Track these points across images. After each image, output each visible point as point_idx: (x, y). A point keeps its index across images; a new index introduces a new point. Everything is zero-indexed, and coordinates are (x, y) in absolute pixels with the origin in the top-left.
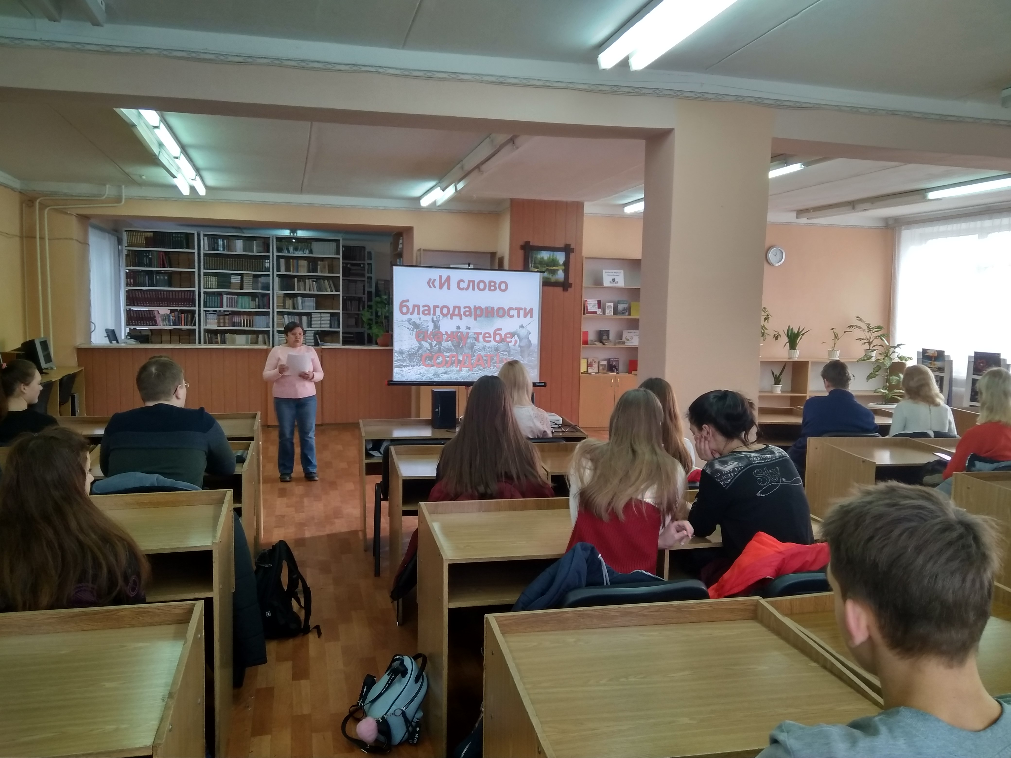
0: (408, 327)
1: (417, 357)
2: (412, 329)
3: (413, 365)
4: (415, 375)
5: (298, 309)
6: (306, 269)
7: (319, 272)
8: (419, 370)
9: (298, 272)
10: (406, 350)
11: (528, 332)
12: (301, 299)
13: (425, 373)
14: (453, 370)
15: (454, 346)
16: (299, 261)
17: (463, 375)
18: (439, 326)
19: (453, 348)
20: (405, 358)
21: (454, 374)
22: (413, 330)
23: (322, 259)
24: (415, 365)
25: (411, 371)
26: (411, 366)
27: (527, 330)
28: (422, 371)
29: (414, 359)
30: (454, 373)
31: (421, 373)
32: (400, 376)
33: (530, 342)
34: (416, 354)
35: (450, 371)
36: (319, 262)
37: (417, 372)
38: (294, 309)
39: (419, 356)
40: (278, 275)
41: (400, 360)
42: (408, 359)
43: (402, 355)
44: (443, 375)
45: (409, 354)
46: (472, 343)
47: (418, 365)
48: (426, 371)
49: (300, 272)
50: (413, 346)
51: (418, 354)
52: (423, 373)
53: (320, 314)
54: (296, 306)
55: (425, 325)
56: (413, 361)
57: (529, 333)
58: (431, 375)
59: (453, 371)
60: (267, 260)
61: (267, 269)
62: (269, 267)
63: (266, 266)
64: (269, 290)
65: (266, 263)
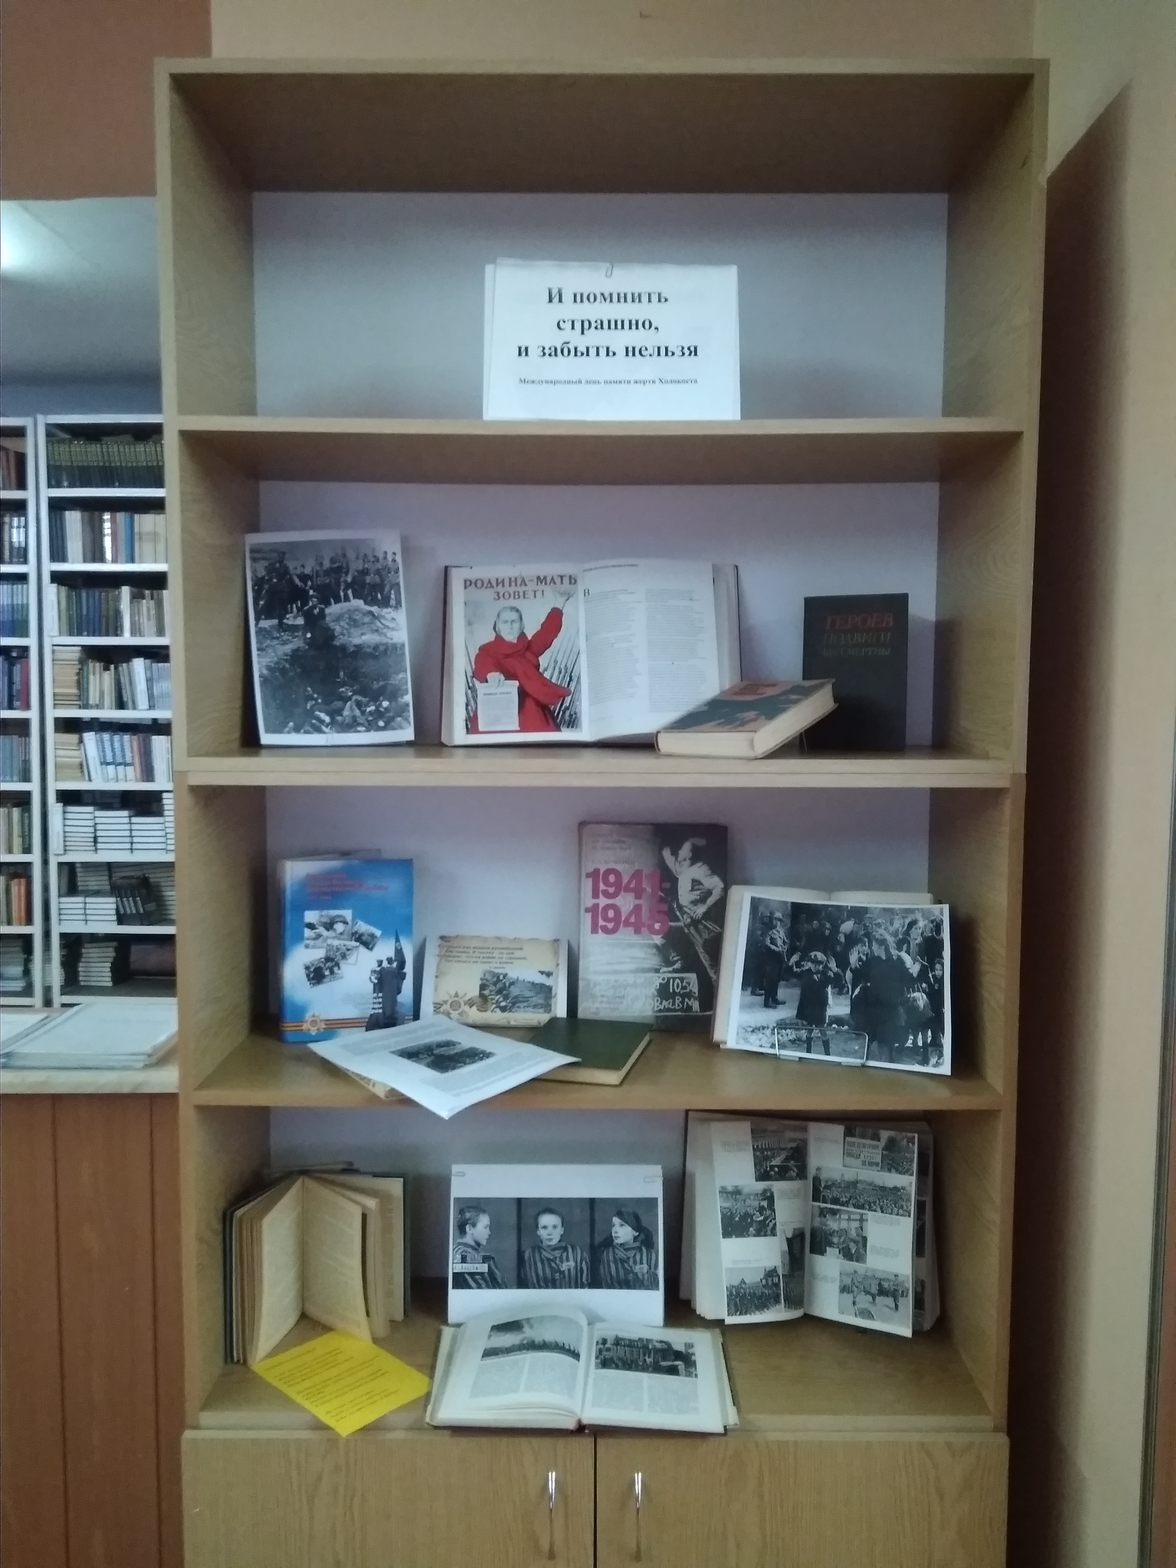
40: (58, 578)
60: (16, 520)
61: (15, 552)
62: (23, 545)
63: (11, 543)
64: (25, 634)
65: (15, 531)
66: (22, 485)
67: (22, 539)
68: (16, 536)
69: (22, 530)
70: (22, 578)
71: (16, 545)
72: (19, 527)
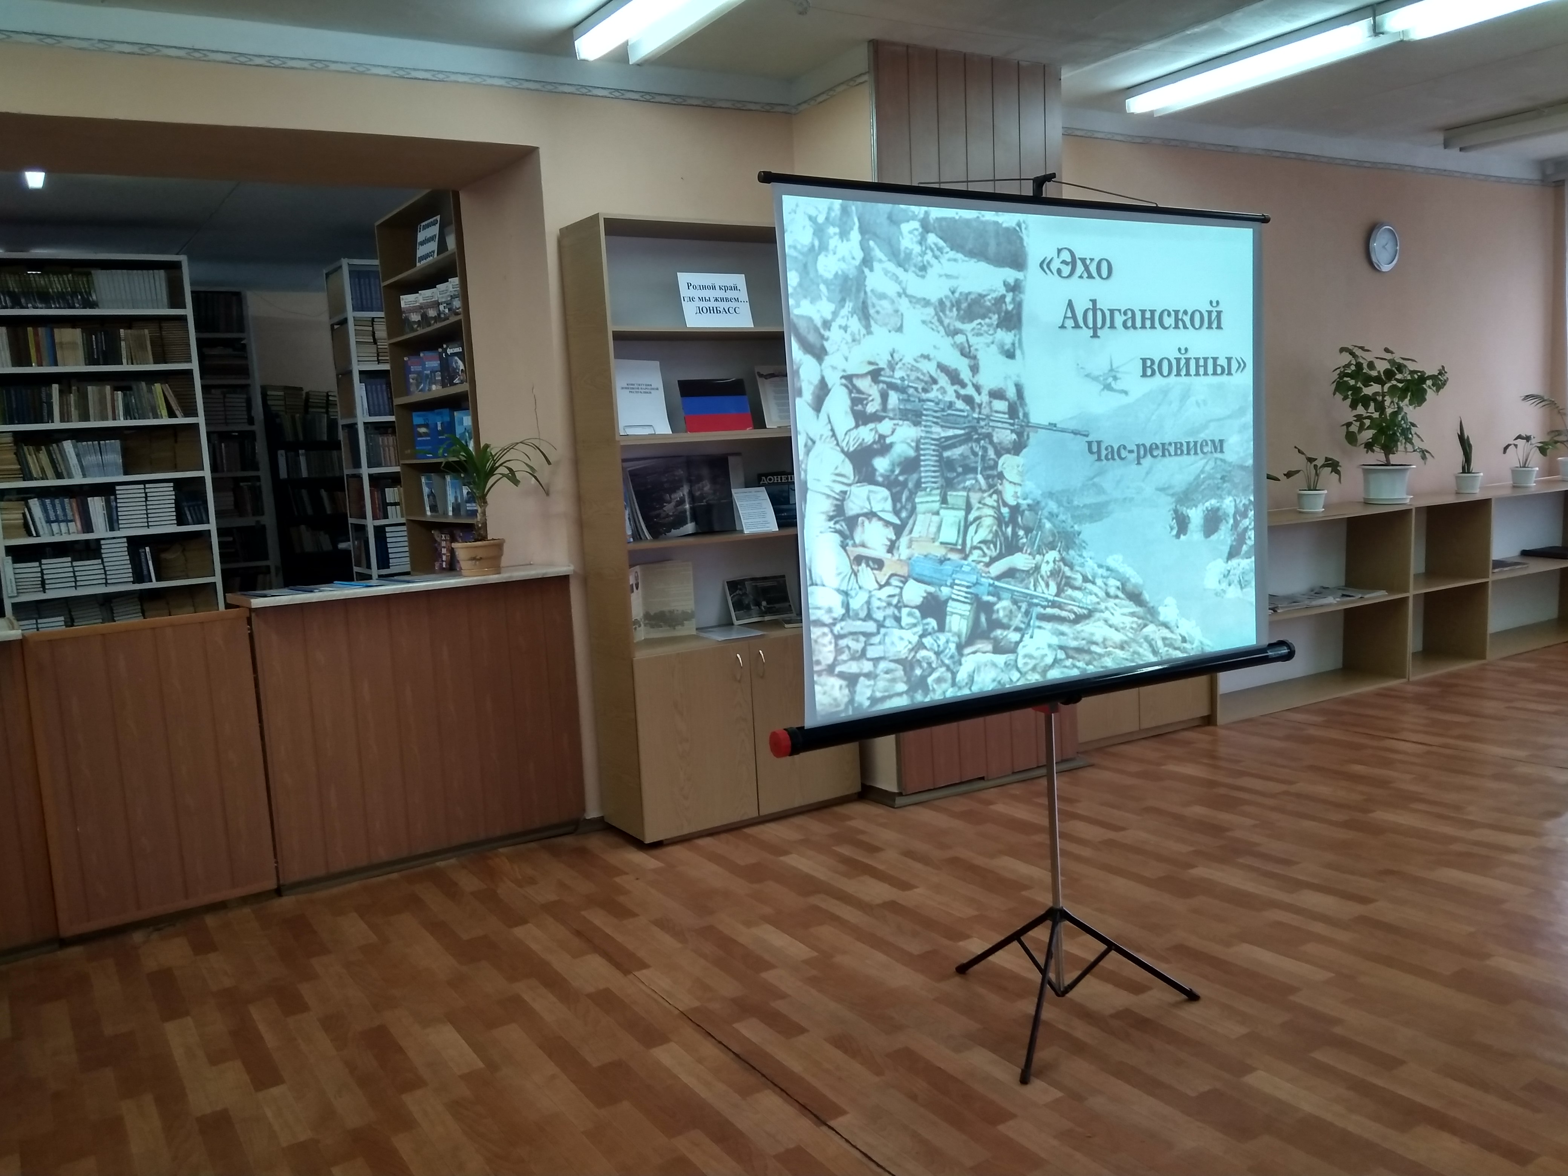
5: (70, 476)
6: (80, 353)
7: (124, 361)
9: (56, 364)
12: (75, 447)
16: (56, 331)
23: (130, 322)
36: (122, 331)
38: (59, 476)
49: (64, 365)
53: (142, 486)
54: (62, 468)
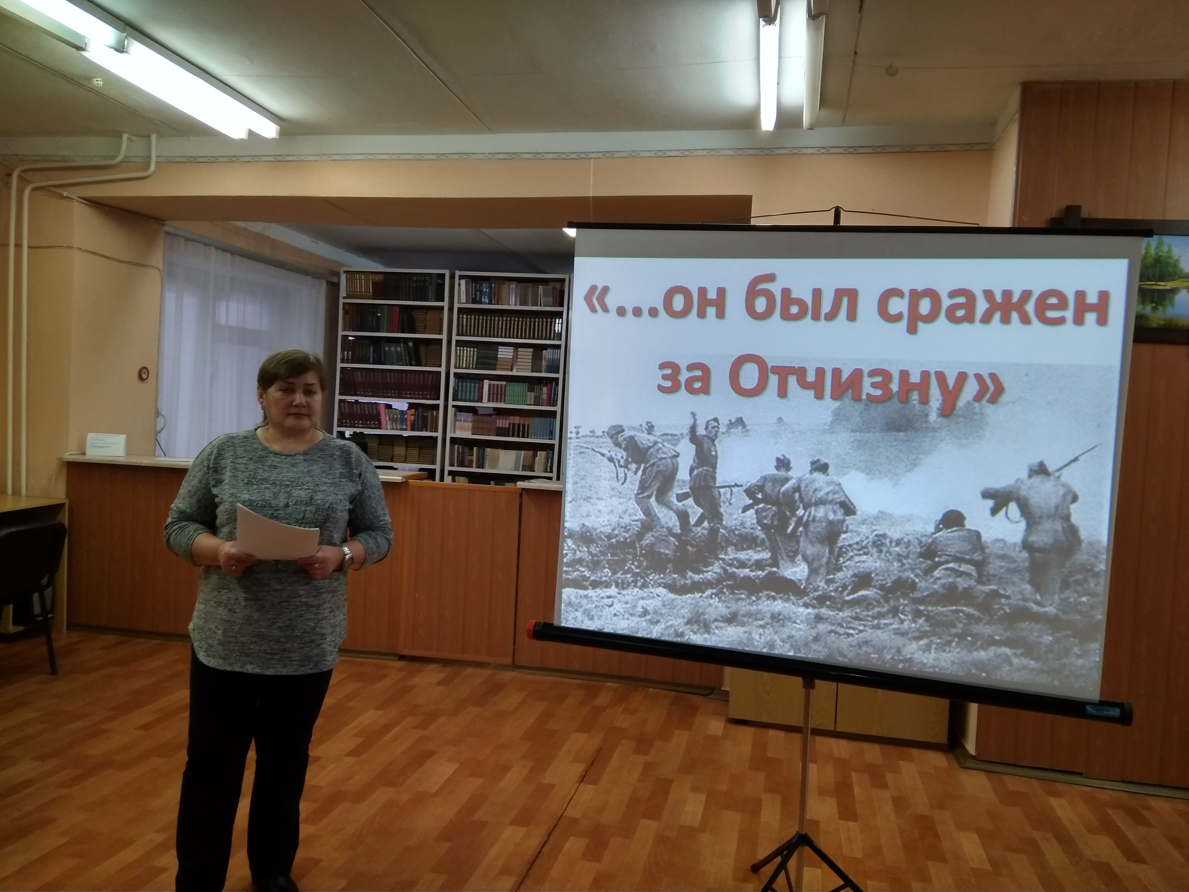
0: (613, 454)
1: (635, 556)
2: (622, 462)
3: (623, 583)
4: (626, 616)
8: (641, 602)
10: (603, 529)
11: (1065, 495)
13: (662, 615)
14: (759, 612)
15: (764, 527)
17: (794, 633)
18: (716, 457)
19: (760, 534)
20: (596, 555)
21: (761, 626)
22: (626, 467)
24: (629, 584)
25: (616, 601)
26: (617, 586)
27: (1064, 485)
28: (651, 604)
29: (624, 562)
30: (761, 623)
31: (645, 612)
32: (579, 614)
33: (1072, 531)
34: (635, 548)
35: (749, 614)
37: (635, 606)
39: (642, 555)
41: (580, 561)
42: (608, 562)
43: (588, 547)
44: (722, 624)
45: (611, 546)
46: (831, 523)
47: (639, 584)
48: (664, 605)
50: (626, 520)
51: (641, 546)
52: (655, 612)
55: (668, 448)
56: (622, 568)
57: (1069, 498)
58: (680, 620)
59: (759, 616)
60: (557, 320)
61: (556, 335)
62: (560, 331)
63: (555, 331)
64: (558, 372)
65: (557, 325)
66: (562, 305)
67: (560, 329)
68: (558, 328)
69: (560, 325)
70: (558, 347)
71: (557, 331)
72: (558, 324)
